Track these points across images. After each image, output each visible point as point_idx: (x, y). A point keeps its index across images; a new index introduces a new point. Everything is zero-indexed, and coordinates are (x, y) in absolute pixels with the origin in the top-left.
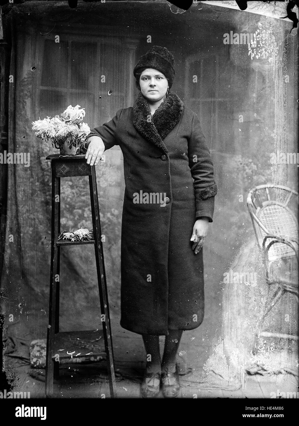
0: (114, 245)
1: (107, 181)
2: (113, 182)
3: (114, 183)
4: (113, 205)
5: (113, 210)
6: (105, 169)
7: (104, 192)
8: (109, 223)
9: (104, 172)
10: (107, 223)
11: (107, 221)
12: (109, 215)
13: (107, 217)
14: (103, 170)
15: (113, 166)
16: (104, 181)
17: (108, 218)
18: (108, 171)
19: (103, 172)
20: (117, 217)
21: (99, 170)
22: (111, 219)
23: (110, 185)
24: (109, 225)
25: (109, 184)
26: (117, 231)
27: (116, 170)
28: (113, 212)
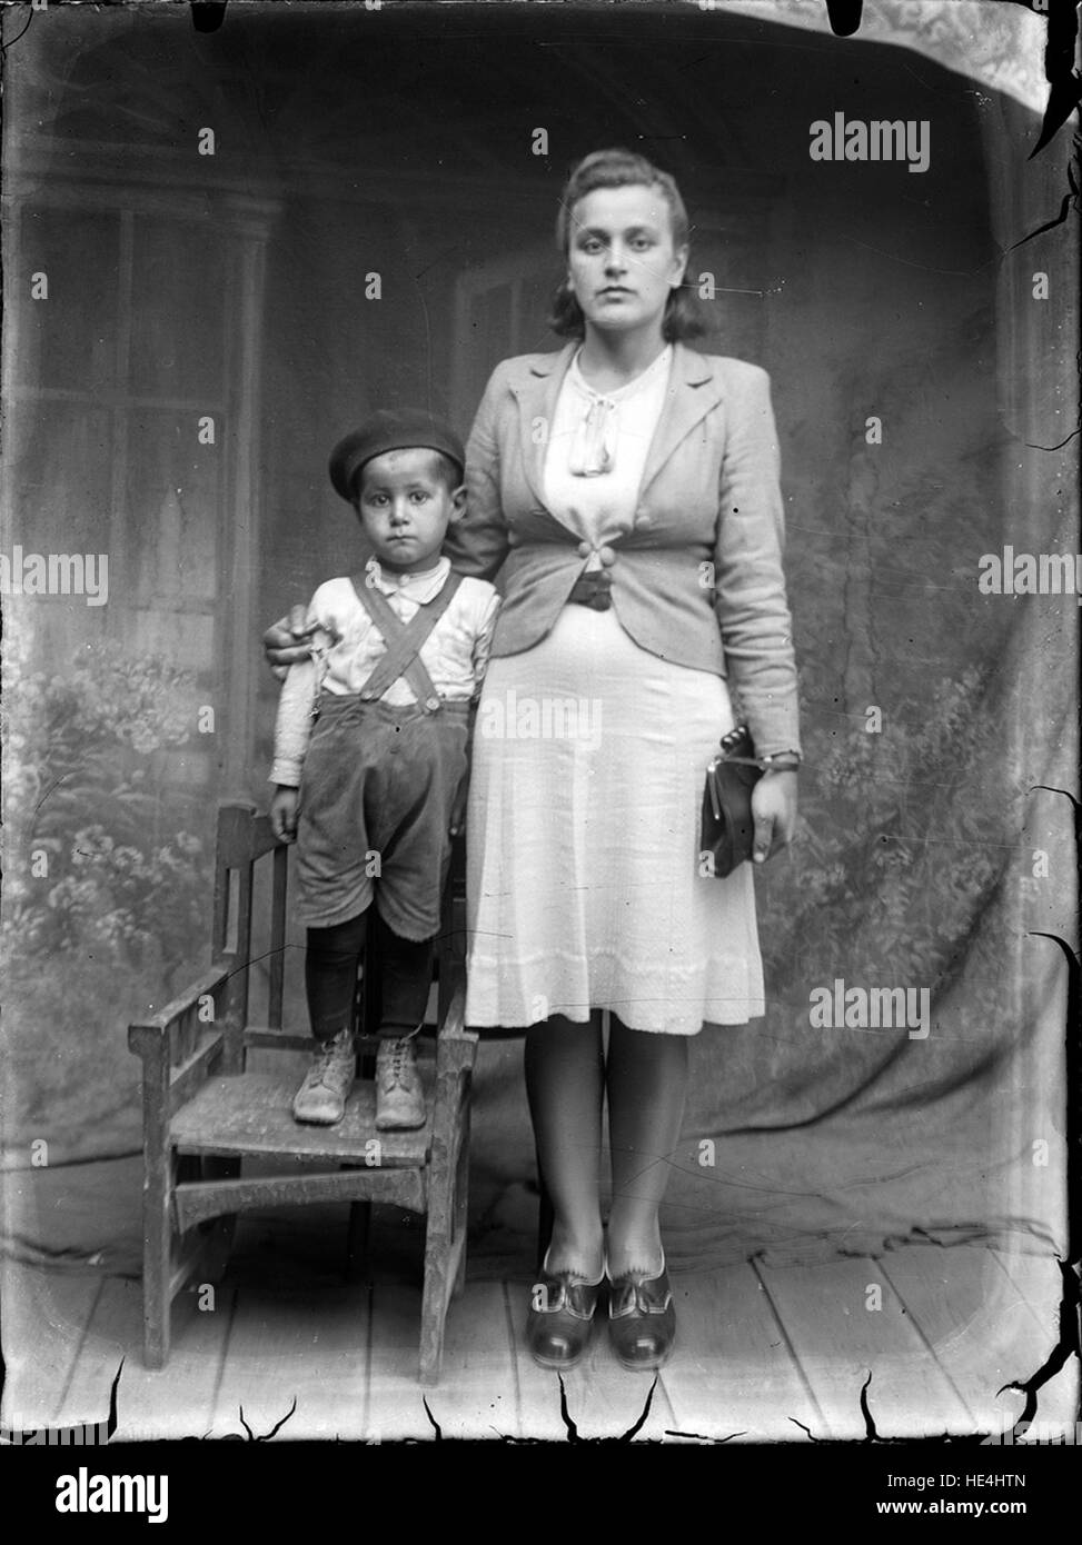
0: (185, 963)
1: (156, 729)
2: (181, 735)
3: (186, 737)
4: (181, 819)
5: (180, 836)
6: (153, 688)
7: (149, 770)
8: (167, 884)
9: (150, 698)
10: (159, 885)
11: (159, 878)
12: (165, 855)
13: (159, 863)
14: (144, 688)
15: (181, 675)
16: (149, 731)
17: (165, 867)
18: (164, 692)
19: (144, 696)
20: (198, 862)
21: (130, 691)
22: (174, 868)
23: (170, 747)
24: (167, 891)
25: (168, 741)
26: (195, 914)
27: (193, 689)
28: (181, 843)
